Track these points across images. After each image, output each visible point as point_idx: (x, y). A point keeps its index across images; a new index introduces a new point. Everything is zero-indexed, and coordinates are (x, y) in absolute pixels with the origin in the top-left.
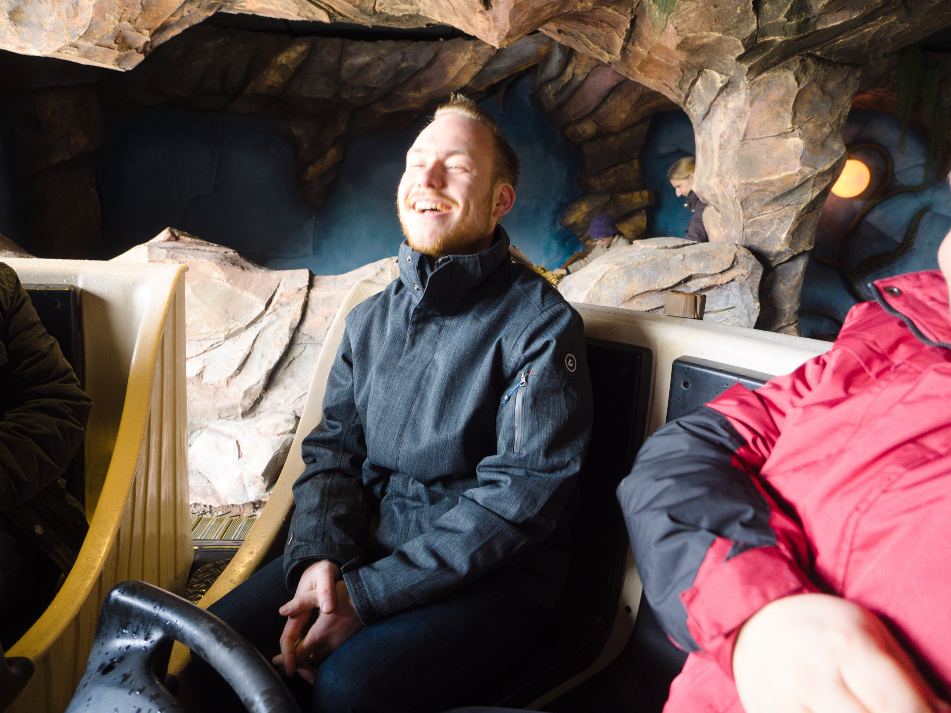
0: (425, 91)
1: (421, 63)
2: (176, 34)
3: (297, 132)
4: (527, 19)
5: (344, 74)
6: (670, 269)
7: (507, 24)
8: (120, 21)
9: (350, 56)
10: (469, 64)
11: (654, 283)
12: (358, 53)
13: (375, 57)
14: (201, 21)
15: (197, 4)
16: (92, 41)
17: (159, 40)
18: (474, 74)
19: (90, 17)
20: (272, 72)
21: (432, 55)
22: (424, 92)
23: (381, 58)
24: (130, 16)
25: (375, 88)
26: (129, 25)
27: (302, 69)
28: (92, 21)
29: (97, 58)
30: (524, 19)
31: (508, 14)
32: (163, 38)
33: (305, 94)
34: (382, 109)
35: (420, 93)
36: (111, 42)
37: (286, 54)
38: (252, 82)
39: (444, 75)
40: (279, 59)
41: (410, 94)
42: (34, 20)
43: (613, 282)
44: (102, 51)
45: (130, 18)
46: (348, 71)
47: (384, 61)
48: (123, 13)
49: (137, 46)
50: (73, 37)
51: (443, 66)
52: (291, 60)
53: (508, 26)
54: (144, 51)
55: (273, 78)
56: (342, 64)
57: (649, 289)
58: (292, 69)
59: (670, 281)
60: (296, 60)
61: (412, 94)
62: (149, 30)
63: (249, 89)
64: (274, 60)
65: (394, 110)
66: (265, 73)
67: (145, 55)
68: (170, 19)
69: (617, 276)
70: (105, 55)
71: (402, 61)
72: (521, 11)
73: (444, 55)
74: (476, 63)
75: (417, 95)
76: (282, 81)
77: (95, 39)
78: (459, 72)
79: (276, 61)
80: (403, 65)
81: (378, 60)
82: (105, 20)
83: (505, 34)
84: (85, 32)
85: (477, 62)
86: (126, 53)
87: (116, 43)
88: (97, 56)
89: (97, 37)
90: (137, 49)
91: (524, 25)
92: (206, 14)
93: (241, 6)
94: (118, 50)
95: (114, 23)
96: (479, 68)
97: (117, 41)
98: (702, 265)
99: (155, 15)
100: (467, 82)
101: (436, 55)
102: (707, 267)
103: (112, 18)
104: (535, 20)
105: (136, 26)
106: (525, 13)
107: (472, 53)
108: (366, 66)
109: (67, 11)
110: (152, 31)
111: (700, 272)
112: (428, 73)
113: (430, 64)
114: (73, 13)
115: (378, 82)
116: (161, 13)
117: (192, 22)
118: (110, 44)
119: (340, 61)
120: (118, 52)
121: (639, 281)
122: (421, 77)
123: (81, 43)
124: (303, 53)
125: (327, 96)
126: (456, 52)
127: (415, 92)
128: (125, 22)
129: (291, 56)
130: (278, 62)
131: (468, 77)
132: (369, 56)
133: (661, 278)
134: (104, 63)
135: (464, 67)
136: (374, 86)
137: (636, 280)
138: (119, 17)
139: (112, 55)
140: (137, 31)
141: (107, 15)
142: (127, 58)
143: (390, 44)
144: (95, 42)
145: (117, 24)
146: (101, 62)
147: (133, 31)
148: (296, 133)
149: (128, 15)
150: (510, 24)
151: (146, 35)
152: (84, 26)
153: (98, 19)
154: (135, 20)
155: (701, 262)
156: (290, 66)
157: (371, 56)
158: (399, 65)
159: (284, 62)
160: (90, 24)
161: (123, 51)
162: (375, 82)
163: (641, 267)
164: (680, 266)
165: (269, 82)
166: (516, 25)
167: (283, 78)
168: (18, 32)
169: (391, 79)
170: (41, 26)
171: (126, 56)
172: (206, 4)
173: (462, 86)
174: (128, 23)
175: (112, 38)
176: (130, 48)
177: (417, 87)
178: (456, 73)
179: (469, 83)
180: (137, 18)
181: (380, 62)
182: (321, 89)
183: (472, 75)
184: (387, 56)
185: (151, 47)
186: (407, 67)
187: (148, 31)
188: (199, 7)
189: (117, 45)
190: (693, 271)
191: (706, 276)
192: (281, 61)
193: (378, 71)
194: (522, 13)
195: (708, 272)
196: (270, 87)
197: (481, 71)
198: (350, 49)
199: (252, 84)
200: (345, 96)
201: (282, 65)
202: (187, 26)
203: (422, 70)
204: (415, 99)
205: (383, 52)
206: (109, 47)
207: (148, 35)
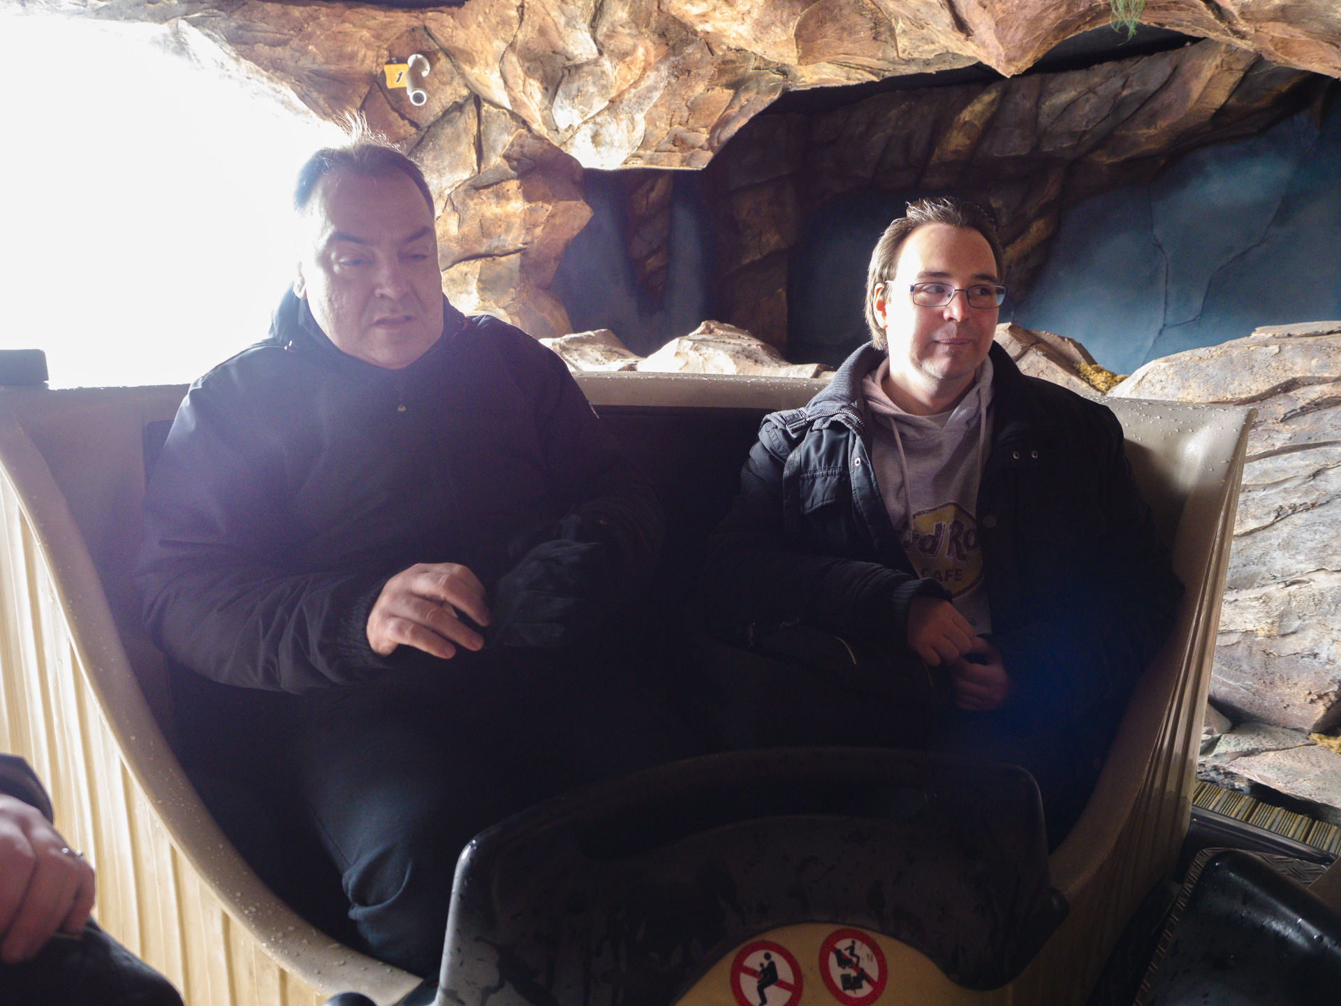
0: (1163, 124)
1: (1153, 86)
2: (743, 124)
3: (996, 203)
4: (1026, 34)
5: (1044, 120)
6: (1255, 370)
7: (999, 48)
8: (671, 126)
9: (1051, 94)
10: (1218, 74)
11: (1226, 390)
12: (1060, 90)
13: (1082, 89)
14: (766, 106)
15: (755, 90)
16: (650, 149)
17: (725, 133)
18: (1231, 85)
19: (644, 129)
20: (955, 133)
21: (1169, 70)
22: (1160, 126)
23: (1091, 90)
24: (679, 119)
25: (1085, 132)
26: (681, 128)
27: (991, 124)
28: (645, 131)
29: (662, 163)
30: (1020, 34)
31: (994, 35)
32: (729, 132)
33: (996, 155)
34: (1104, 159)
35: (1156, 128)
36: (670, 146)
37: (970, 108)
38: (937, 149)
39: (1187, 96)
40: (962, 116)
41: (1140, 132)
42: (608, 139)
43: (1158, 386)
44: (665, 156)
45: (680, 121)
46: (1048, 115)
47: (1095, 93)
48: (672, 118)
49: (700, 144)
50: (633, 149)
51: (1185, 83)
52: (976, 114)
53: (1001, 49)
54: (711, 148)
55: (957, 141)
56: (1041, 107)
57: (1216, 400)
58: (978, 126)
59: (1254, 387)
60: (982, 113)
61: (1145, 131)
62: (706, 127)
63: (934, 158)
64: (957, 117)
65: (1123, 158)
66: (948, 135)
67: (712, 151)
68: (728, 112)
69: (1164, 378)
70: (669, 159)
71: (1124, 87)
72: (1011, 27)
73: (1186, 66)
74: (1230, 69)
75: (1152, 131)
76: (968, 142)
77: (653, 146)
78: (1205, 88)
79: (959, 119)
80: (1125, 93)
81: (1087, 93)
82: (657, 128)
83: (1002, 58)
84: (642, 143)
85: (1233, 67)
86: (690, 153)
87: (675, 146)
88: (661, 161)
89: (654, 144)
90: (701, 147)
91: (1024, 41)
92: (770, 98)
93: (803, 82)
94: (679, 152)
95: (666, 129)
96: (1240, 75)
97: (676, 144)
98: (1314, 362)
99: (707, 112)
100: (1223, 100)
101: (1175, 69)
102: (1324, 366)
103: (663, 125)
104: (1038, 33)
105: (690, 126)
106: (1017, 28)
107: (1224, 55)
108: (1071, 105)
109: (627, 127)
110: (710, 128)
111: (1309, 375)
112: (1168, 97)
113: (1165, 85)
114: (631, 128)
115: (1087, 123)
116: (713, 109)
117: (757, 109)
118: (669, 148)
119: (1037, 105)
120: (680, 154)
121: (1199, 387)
122: (1156, 105)
123: (641, 152)
124: (993, 102)
125: (1024, 153)
126: (1203, 59)
127: (1148, 127)
128: (676, 126)
129: (976, 110)
130: (961, 120)
131: (1222, 92)
132: (1075, 90)
133: (1236, 383)
134: (671, 166)
135: (1210, 80)
136: (1084, 129)
137: (1194, 385)
138: (669, 123)
139: (676, 158)
140: (693, 131)
141: (658, 123)
142: (694, 157)
143: (1108, 66)
144: (654, 149)
145: (669, 129)
146: (668, 166)
147: (688, 132)
148: (994, 205)
149: (676, 119)
150: (1003, 47)
151: (704, 133)
152: (641, 137)
153: (651, 128)
154: (687, 122)
155: (1313, 358)
156: (976, 122)
157: (1078, 90)
158: (1120, 93)
159: (967, 119)
160: (645, 135)
161: (686, 152)
162: (1084, 123)
163: (1203, 365)
164: (1274, 364)
165: (952, 147)
166: (1012, 45)
167: (969, 138)
168: (599, 152)
169: (1108, 116)
170: (612, 144)
171: (692, 155)
172: (765, 88)
173: (1218, 107)
174: (680, 126)
175: (669, 143)
176: (693, 147)
177: (1152, 118)
178: (1201, 90)
179: (1227, 101)
180: (688, 119)
181: (1091, 95)
182: (1015, 145)
183: (1228, 88)
184: (1101, 85)
185: (718, 142)
186: (1131, 94)
187: (705, 129)
188: (758, 93)
189: (677, 148)
190: (1297, 372)
191: (1323, 381)
192: (964, 118)
193: (1087, 108)
194: (1013, 30)
195: (1326, 375)
196: (956, 152)
197: (1243, 79)
198: (1051, 85)
199: (937, 151)
200: (1047, 148)
201: (965, 123)
202: (752, 115)
203: (1155, 94)
204: (1150, 138)
205: (1096, 80)
206: (670, 151)
207: (706, 132)
